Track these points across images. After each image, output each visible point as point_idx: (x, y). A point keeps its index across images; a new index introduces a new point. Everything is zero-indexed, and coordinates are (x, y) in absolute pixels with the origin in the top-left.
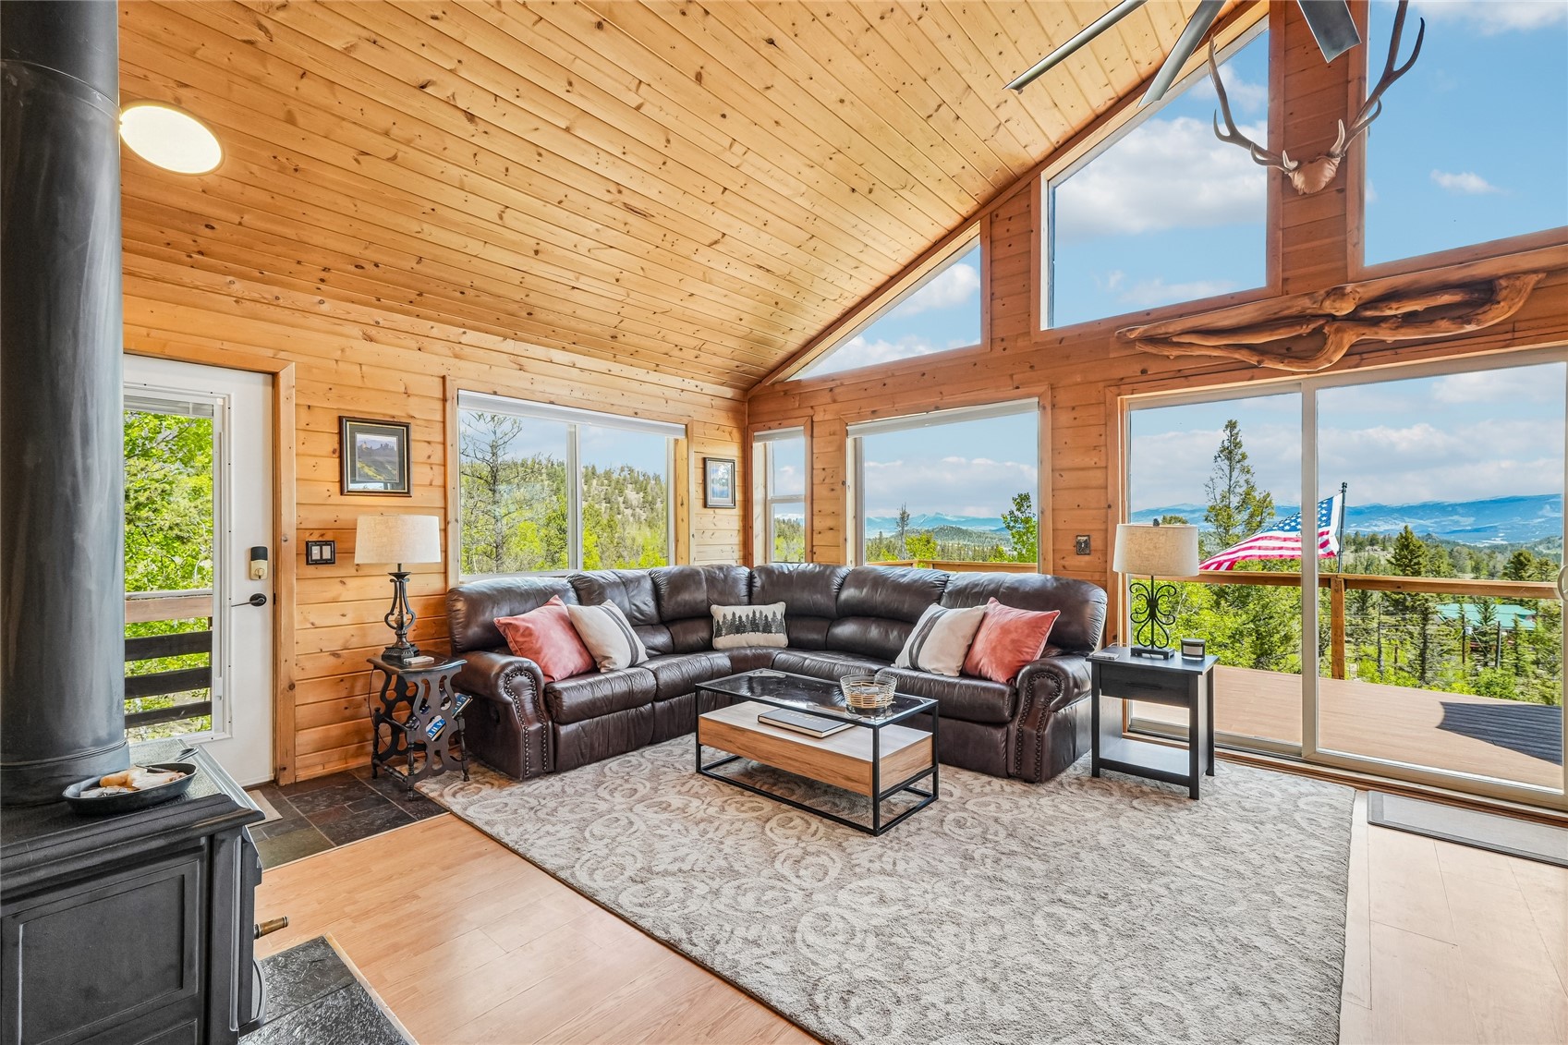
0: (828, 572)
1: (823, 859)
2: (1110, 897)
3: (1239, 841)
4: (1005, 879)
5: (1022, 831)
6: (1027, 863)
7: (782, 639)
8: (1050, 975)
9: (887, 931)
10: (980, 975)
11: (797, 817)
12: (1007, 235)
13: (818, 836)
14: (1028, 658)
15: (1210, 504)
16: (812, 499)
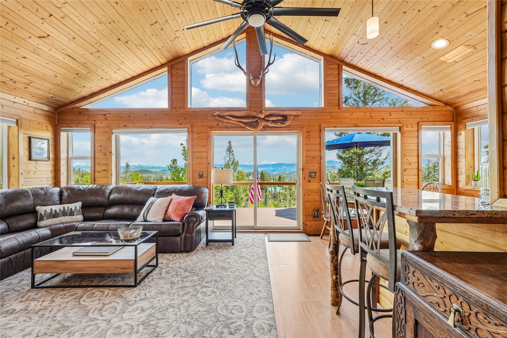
0: (104, 188)
1: (114, 304)
2: (217, 280)
3: (245, 254)
4: (186, 286)
5: (189, 268)
6: (192, 278)
7: (80, 217)
8: (205, 311)
9: (147, 321)
10: (184, 321)
11: (97, 292)
12: (177, 74)
13: (109, 296)
14: (187, 212)
15: (225, 163)
16: (95, 158)
